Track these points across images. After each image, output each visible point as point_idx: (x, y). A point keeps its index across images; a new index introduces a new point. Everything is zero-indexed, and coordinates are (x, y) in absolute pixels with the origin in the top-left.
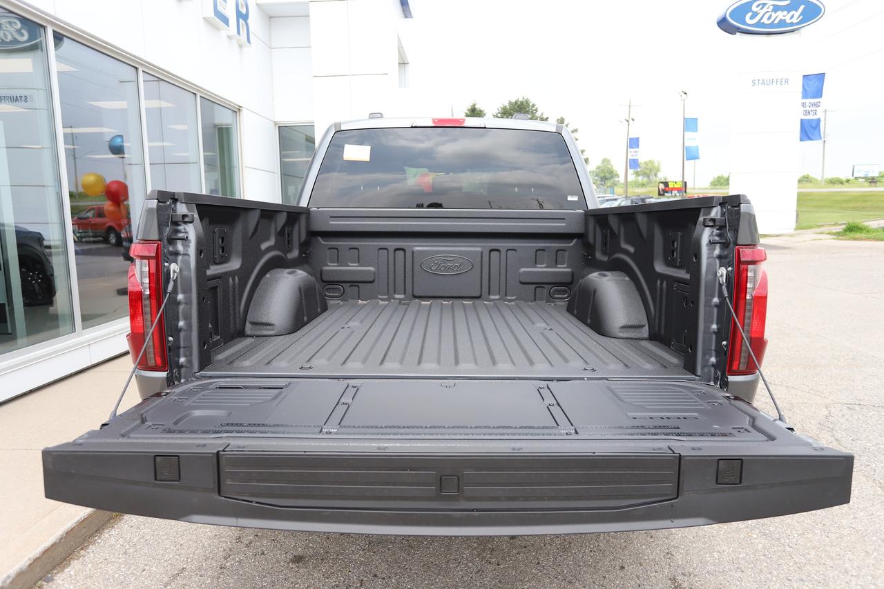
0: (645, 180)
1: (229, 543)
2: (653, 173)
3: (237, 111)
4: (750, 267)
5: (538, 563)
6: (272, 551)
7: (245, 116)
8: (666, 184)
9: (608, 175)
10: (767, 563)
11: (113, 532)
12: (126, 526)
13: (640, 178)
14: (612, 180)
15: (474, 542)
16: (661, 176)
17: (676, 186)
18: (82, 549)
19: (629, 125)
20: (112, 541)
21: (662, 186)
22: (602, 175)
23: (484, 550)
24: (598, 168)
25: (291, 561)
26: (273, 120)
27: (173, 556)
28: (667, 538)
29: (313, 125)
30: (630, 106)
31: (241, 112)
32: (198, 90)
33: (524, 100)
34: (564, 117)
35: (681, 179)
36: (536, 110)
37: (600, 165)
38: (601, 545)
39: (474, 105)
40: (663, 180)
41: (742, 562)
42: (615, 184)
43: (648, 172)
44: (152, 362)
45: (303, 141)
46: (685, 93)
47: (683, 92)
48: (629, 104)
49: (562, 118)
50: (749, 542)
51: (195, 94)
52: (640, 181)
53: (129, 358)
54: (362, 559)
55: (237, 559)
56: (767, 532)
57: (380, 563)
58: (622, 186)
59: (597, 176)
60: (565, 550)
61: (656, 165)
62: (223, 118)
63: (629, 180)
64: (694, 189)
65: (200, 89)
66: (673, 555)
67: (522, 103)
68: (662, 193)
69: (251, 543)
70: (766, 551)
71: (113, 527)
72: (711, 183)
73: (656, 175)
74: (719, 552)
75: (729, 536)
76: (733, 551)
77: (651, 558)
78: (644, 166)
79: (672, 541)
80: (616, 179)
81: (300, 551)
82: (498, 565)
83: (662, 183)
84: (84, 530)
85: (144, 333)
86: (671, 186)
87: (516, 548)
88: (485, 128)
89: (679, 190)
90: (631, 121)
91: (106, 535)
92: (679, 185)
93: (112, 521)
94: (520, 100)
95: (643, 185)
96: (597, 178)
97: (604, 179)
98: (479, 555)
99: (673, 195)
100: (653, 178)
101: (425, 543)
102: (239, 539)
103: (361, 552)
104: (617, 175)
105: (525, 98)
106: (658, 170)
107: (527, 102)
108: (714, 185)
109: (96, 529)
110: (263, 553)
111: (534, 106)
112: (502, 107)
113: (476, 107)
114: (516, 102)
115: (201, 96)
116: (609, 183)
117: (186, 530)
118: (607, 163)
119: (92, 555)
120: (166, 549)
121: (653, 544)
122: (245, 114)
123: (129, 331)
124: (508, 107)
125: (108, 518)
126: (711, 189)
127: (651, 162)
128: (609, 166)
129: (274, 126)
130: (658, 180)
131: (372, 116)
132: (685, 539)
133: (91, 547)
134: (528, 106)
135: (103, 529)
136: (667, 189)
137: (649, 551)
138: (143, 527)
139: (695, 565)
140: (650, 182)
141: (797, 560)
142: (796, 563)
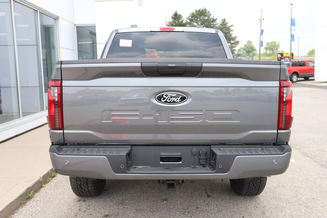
0: (271, 52)
1: (76, 211)
2: (275, 49)
3: (56, 19)
4: (285, 88)
5: (208, 216)
6: (95, 213)
7: (61, 21)
8: (282, 54)
9: (250, 50)
10: (305, 216)
11: (23, 209)
12: (29, 207)
13: (268, 51)
14: (252, 53)
15: (181, 209)
16: (280, 50)
17: (287, 55)
18: (12, 215)
19: (261, 22)
20: (24, 212)
21: (279, 56)
22: (248, 50)
23: (185, 212)
24: (245, 46)
25: (103, 216)
26: (74, 23)
27: (53, 216)
28: (263, 208)
29: (95, 26)
30: (262, 12)
31: (58, 19)
32: (38, 9)
33: (203, 9)
34: (225, 18)
35: (290, 52)
36: (210, 14)
37: (246, 44)
38: (235, 210)
39: (176, 12)
40: (281, 52)
41: (295, 216)
42: (254, 55)
43: (272, 47)
44: (57, 126)
45: (89, 34)
46: (292, 5)
47: (290, 4)
48: (261, 11)
49: (224, 19)
50: (299, 209)
51: (37, 11)
52: (268, 53)
53: (47, 125)
54: (134, 215)
55: (81, 216)
56: (307, 206)
57: (141, 217)
58: (258, 56)
59: (244, 50)
60: (219, 212)
61: (277, 44)
62: (49, 22)
63: (261, 52)
64: (298, 57)
65: (39, 8)
66: (265, 213)
67: (202, 11)
68: (279, 59)
69: (85, 211)
70: (305, 212)
71: (22, 207)
72: (308, 54)
73: (277, 49)
74: (285, 212)
75: (291, 207)
76: (291, 212)
77: (256, 214)
78: (271, 44)
79: (265, 209)
80: (255, 52)
81: (107, 213)
82: (191, 217)
83: (280, 54)
84: (12, 207)
85: (55, 115)
86: (285, 55)
87: (199, 211)
88: (183, 32)
89: (289, 57)
90: (262, 20)
91: (21, 210)
92: (289, 55)
93: (22, 205)
94: (201, 9)
95: (270, 55)
96: (244, 51)
97: (248, 52)
98: (183, 214)
99: (286, 60)
100: (275, 51)
101: (160, 210)
102: (80, 210)
103: (133, 213)
104: (256, 50)
105: (204, 8)
106: (278, 46)
107: (205, 10)
108: (310, 55)
109: (16, 207)
110: (91, 214)
111: (209, 12)
112: (192, 13)
113: (178, 13)
114: (199, 10)
115: (39, 12)
116: (251, 54)
117: (56, 207)
118: (250, 43)
119: (17, 216)
120: (49, 214)
121: (257, 210)
122: (60, 20)
123: (47, 114)
124: (195, 13)
125: (20, 204)
126: (308, 57)
127: (274, 42)
128: (251, 45)
129: (74, 26)
130: (278, 52)
131: (133, 26)
132: (271, 208)
133: (15, 214)
134: (206, 12)
135: (19, 208)
136: (282, 57)
137: (255, 212)
138: (36, 207)
139: (274, 216)
140: (274, 53)
141: (318, 215)
142: (317, 216)
